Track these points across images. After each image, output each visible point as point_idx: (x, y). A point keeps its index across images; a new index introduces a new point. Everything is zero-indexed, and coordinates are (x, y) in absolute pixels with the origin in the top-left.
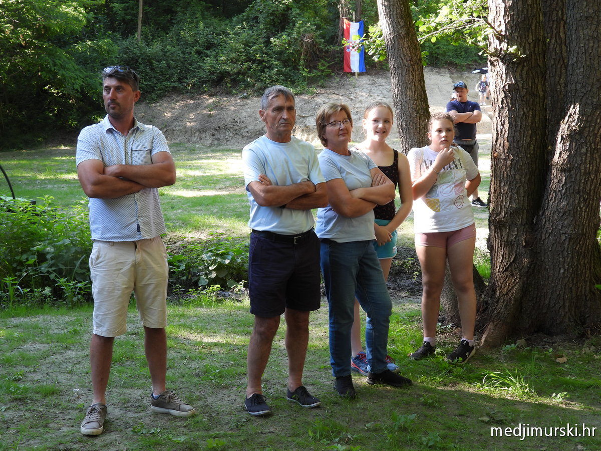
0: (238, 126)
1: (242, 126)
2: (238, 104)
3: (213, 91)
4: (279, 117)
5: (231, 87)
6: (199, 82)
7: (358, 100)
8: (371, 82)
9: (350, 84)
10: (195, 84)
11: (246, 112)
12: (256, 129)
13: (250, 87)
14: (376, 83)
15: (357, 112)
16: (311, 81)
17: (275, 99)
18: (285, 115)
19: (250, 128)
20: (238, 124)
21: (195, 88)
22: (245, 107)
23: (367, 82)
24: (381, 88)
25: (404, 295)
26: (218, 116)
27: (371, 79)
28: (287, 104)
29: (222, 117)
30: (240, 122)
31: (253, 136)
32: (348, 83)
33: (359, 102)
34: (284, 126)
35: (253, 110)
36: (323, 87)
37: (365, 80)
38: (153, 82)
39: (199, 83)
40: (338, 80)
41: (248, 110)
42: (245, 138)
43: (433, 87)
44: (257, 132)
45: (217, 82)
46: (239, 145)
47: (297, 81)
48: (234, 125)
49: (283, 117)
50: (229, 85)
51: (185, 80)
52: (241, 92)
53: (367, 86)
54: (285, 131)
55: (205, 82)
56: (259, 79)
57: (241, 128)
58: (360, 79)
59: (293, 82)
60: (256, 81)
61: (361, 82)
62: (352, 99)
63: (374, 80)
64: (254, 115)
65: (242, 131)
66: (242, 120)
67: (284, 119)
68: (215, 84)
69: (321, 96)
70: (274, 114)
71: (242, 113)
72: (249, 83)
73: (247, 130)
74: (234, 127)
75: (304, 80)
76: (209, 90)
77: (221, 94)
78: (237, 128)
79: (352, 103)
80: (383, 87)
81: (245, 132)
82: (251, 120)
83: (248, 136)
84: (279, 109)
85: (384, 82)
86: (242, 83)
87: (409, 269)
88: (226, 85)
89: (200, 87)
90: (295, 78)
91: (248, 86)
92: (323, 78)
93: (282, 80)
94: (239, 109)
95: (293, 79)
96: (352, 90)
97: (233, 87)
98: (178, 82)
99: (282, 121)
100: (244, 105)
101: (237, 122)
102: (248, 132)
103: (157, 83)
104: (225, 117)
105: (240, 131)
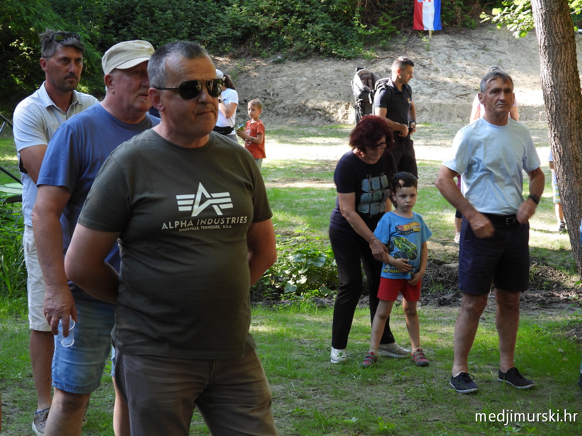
0: (271, 99)
1: (277, 99)
2: (271, 71)
3: (236, 51)
4: (496, 98)
5: (259, 47)
6: (217, 39)
7: (432, 68)
8: (450, 44)
9: (422, 46)
10: (212, 42)
11: (281, 80)
12: (295, 104)
13: (286, 47)
14: (456, 45)
15: (431, 84)
16: (369, 42)
17: (493, 82)
18: (502, 96)
19: (288, 102)
20: (271, 97)
21: (211, 47)
22: (280, 75)
23: (445, 44)
24: (463, 52)
25: (535, 307)
26: (243, 86)
27: (451, 39)
28: (504, 86)
29: (249, 87)
30: (273, 94)
31: (291, 113)
32: (419, 44)
33: (434, 71)
34: (501, 107)
35: (291, 79)
36: (385, 49)
37: (442, 41)
38: (154, 39)
39: (216, 41)
40: (406, 40)
41: (285, 78)
42: (281, 116)
43: (533, 51)
44: (297, 108)
45: (240, 40)
46: (272, 126)
47: (350, 40)
48: (265, 99)
49: (500, 98)
50: (257, 44)
51: (198, 37)
52: (273, 54)
53: (445, 49)
54: (502, 112)
55: (225, 39)
56: (298, 37)
57: (275, 103)
58: (436, 40)
59: (344, 42)
60: (294, 40)
61: (437, 43)
62: (424, 66)
63: (454, 42)
64: (292, 85)
65: (276, 106)
66: (276, 92)
67: (501, 100)
68: (239, 42)
69: (383, 61)
70: (492, 96)
71: (276, 82)
72: (285, 42)
73: (283, 105)
74: (266, 100)
75: (360, 40)
76: (231, 51)
77: (247, 56)
78: (270, 102)
79: (424, 72)
80: (467, 51)
81: (280, 108)
82: (288, 91)
83: (284, 114)
84: (497, 91)
85: (468, 43)
86: (275, 42)
87: (532, 280)
88: (253, 43)
89: (217, 47)
90: (347, 36)
91: (282, 46)
92: (385, 38)
93: (331, 39)
94: (272, 77)
95: (344, 38)
96: (425, 54)
97: (263, 47)
98: (188, 38)
99: (499, 102)
100: (279, 72)
101: (269, 94)
102: (284, 108)
103: (160, 40)
104: (254, 87)
105: (274, 107)
